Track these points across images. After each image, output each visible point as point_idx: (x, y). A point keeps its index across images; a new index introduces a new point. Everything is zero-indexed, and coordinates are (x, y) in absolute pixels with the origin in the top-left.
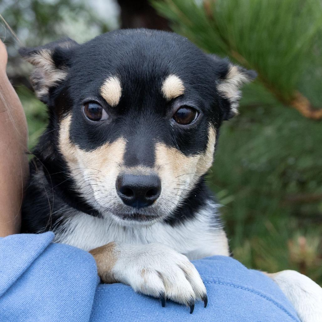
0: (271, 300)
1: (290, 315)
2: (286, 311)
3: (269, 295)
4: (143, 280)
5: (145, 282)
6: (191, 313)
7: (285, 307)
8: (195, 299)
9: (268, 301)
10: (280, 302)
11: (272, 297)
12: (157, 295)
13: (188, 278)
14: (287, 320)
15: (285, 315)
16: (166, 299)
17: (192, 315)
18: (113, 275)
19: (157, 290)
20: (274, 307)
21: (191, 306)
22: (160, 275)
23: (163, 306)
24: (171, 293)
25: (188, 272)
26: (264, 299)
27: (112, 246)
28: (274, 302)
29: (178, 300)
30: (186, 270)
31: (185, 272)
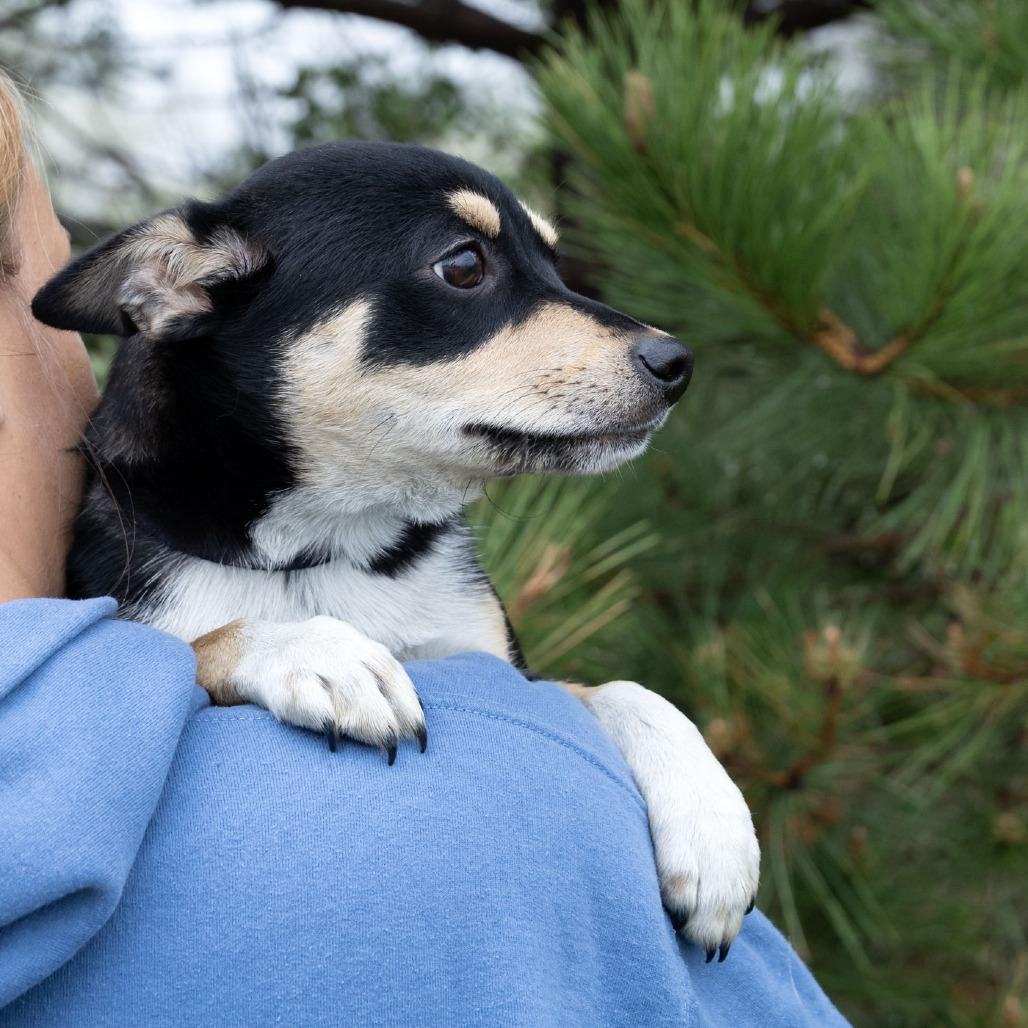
0: (569, 745)
1: (614, 778)
2: (602, 768)
3: (566, 735)
4: (290, 694)
5: (294, 698)
6: (391, 763)
7: (603, 759)
8: (397, 734)
10: (590, 750)
12: (319, 725)
13: (383, 690)
14: (604, 787)
15: (601, 775)
16: (337, 734)
17: (394, 767)
18: (235, 687)
19: (318, 716)
20: (577, 759)
21: (389, 750)
22: (326, 683)
23: (333, 749)
24: (348, 721)
25: (386, 678)
27: (237, 626)
28: (576, 748)
29: (362, 737)
30: (380, 673)
31: (378, 677)
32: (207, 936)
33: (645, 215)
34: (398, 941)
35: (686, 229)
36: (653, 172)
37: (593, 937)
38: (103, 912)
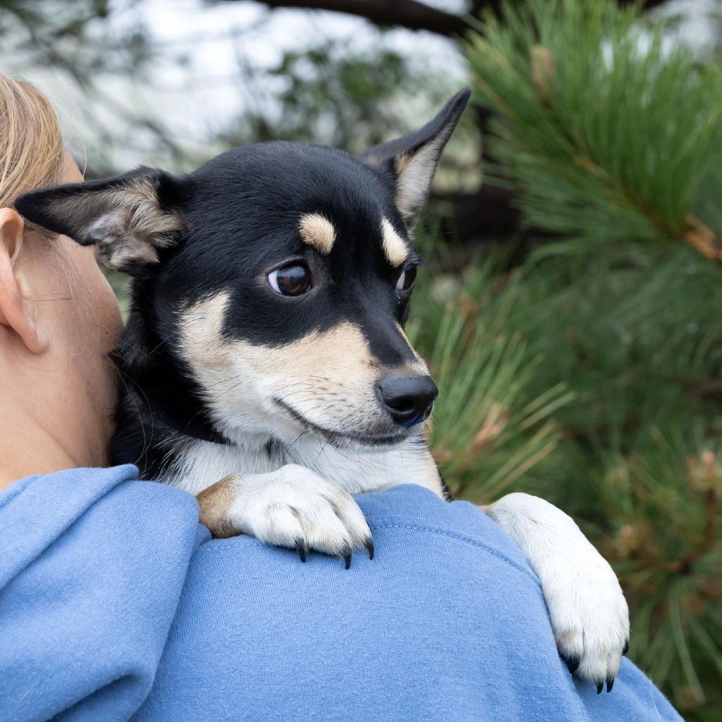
0: (480, 545)
1: (515, 565)
2: (506, 559)
3: (476, 538)
4: (269, 521)
5: (272, 524)
6: (347, 567)
7: (505, 552)
8: (351, 546)
9: (474, 547)
10: (496, 547)
11: (482, 539)
12: (292, 543)
13: (338, 514)
14: (508, 573)
15: (507, 565)
16: (306, 549)
17: (349, 571)
19: (290, 535)
20: (485, 554)
21: (346, 558)
22: (295, 512)
23: (303, 560)
24: (314, 538)
25: (339, 505)
26: (469, 545)
27: (230, 479)
28: (485, 547)
29: (324, 549)
30: (335, 501)
31: (333, 505)
32: (222, 706)
33: (551, 152)
34: (364, 700)
35: (583, 161)
36: (556, 121)
37: (510, 685)
38: (141, 692)
